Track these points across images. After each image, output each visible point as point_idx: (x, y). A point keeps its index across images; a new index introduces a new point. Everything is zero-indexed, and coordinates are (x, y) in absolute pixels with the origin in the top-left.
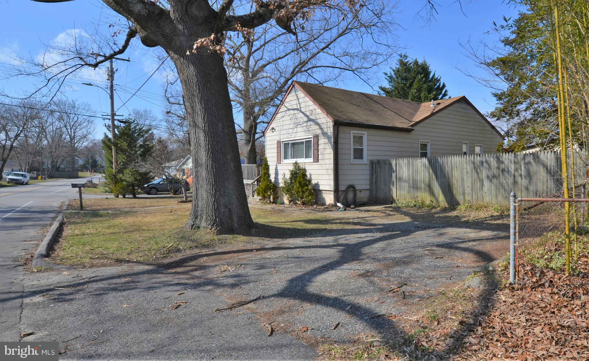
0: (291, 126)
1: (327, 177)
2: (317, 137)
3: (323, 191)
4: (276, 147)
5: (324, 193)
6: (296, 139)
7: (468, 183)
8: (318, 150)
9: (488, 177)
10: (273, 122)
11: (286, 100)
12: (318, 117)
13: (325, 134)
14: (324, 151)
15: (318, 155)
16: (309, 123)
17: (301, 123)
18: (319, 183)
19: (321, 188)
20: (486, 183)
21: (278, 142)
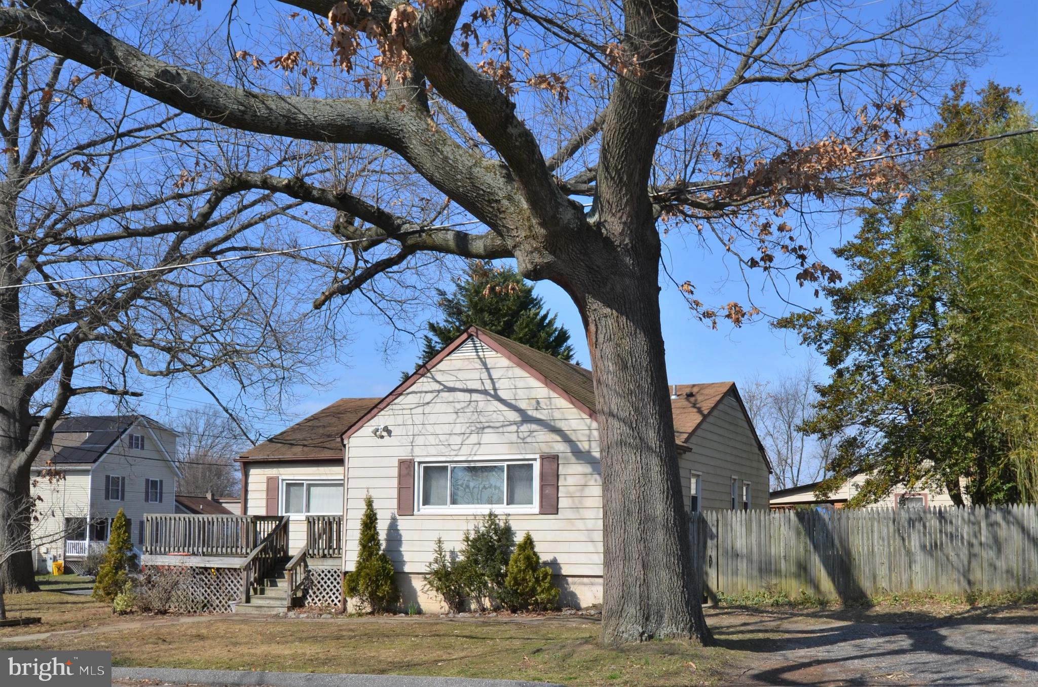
0: (458, 429)
1: (590, 547)
2: (551, 460)
3: (570, 580)
4: (396, 474)
5: (575, 583)
6: (476, 458)
7: (881, 558)
8: (558, 487)
9: (923, 547)
10: (382, 413)
11: (439, 367)
12: (557, 415)
13: (580, 455)
14: (582, 490)
15: (558, 498)
16: (525, 428)
17: (498, 425)
18: (559, 561)
19: (565, 571)
20: (919, 557)
21: (402, 463)
